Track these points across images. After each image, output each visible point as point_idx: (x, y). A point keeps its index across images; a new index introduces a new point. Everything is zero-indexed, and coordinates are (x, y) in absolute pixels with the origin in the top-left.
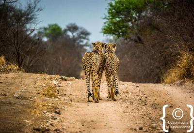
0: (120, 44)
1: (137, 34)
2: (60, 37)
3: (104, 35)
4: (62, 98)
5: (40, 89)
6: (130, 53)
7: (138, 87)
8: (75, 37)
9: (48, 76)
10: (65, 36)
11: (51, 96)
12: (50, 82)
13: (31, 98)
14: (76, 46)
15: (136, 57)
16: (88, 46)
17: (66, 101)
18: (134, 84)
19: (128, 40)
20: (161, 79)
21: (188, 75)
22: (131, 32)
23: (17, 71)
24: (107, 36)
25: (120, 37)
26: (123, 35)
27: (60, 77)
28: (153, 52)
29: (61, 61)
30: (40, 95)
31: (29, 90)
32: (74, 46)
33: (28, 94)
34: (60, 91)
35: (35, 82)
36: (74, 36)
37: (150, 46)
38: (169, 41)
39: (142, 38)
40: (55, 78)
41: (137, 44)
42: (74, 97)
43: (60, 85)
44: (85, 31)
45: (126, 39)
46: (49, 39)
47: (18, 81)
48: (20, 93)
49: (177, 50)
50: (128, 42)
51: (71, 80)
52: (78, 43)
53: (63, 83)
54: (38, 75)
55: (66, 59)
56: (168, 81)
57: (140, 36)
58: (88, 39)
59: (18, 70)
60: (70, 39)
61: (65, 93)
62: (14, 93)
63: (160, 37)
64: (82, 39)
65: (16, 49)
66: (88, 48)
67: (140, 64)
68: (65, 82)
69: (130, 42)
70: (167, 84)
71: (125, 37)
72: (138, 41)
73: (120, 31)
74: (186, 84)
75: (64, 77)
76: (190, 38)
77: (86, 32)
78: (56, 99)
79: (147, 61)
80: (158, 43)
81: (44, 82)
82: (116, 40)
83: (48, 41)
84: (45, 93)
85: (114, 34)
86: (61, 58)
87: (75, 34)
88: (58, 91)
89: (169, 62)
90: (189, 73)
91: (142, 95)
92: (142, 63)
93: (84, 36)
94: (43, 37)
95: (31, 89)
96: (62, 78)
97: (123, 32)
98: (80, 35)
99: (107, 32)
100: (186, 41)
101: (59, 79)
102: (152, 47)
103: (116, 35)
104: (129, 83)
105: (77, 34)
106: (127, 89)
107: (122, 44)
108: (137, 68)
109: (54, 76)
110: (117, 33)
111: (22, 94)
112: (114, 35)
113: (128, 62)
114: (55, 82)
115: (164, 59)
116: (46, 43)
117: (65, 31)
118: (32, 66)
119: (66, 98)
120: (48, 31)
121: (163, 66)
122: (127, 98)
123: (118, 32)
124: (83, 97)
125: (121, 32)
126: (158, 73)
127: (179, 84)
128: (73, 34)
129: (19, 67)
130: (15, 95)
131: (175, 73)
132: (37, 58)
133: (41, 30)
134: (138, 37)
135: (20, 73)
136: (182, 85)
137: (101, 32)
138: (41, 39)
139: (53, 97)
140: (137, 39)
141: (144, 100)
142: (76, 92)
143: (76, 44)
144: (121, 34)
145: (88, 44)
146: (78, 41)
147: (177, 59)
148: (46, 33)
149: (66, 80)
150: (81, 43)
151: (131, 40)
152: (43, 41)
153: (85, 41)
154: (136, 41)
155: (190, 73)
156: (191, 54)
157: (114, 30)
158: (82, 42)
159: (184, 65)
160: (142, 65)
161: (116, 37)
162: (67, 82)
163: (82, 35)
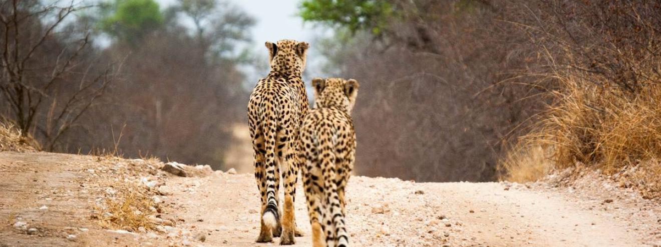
0: (360, 56)
1: (415, 20)
2: (155, 33)
3: (303, 26)
4: (173, 232)
5: (100, 204)
6: (392, 84)
7: (421, 193)
8: (205, 34)
9: (122, 163)
10: (169, 28)
11: (136, 226)
12: (129, 180)
13: (71, 231)
14: (210, 62)
15: (414, 97)
16: (250, 62)
17: (186, 242)
18: (408, 183)
19: (387, 40)
20: (498, 168)
21: (586, 152)
22: (394, 14)
23: (18, 148)
24: (315, 26)
25: (358, 32)
26: (367, 24)
27: (162, 164)
28: (472, 79)
29: (159, 115)
30: (101, 223)
31: (63, 205)
32: (202, 62)
33: (60, 218)
34: (163, 209)
35: (81, 182)
36: (201, 31)
37: (461, 58)
38: (521, 41)
39: (434, 34)
40: (145, 166)
41: (418, 54)
42: (212, 227)
43: (162, 189)
44: (238, 13)
45: (379, 37)
46: (116, 39)
47: (23, 178)
48: (33, 216)
49: (548, 69)
50: (387, 47)
51: (201, 174)
52: (217, 54)
53: (173, 185)
54: (90, 159)
55: (174, 108)
56: (521, 173)
57: (426, 26)
58: (249, 40)
59: (22, 142)
60: (188, 39)
61: (181, 214)
62: (15, 216)
63: (491, 29)
64: (229, 41)
65: (12, 74)
66: (249, 70)
67: (426, 121)
68: (181, 179)
69: (393, 49)
70: (515, 184)
71: (376, 31)
72: (421, 43)
73: (358, 10)
74: (580, 182)
75: (174, 164)
76: (590, 31)
77: (242, 14)
78: (152, 234)
79: (451, 110)
80: (486, 48)
81: (110, 181)
82: (344, 41)
83: (113, 46)
84: (116, 215)
85: (337, 19)
86: (158, 104)
87: (203, 23)
88: (159, 211)
89: (524, 113)
90: (587, 146)
91: (434, 219)
92: (432, 116)
93: (235, 29)
94: (96, 33)
95: (70, 203)
96: (168, 169)
97: (368, 16)
98: (222, 25)
99: (313, 13)
100: (577, 40)
101: (160, 172)
102: (467, 61)
103: (344, 23)
104: (392, 180)
105: (213, 22)
106: (386, 201)
107: (365, 55)
108: (418, 132)
109: (140, 161)
110: (348, 19)
111: (39, 220)
112: (338, 25)
113: (388, 114)
114: (145, 181)
115: (508, 102)
116: (106, 53)
117: (172, 12)
118: (67, 128)
119: (184, 232)
120: (112, 15)
121: (503, 124)
122: (386, 229)
123: (352, 12)
124: (242, 228)
125: (362, 15)
126: (488, 149)
127: (557, 184)
128: (197, 23)
129: (25, 133)
130: (19, 224)
131: (545, 146)
132: (82, 104)
133: (88, 12)
134: (421, 31)
135: (30, 152)
136: (566, 185)
137: (296, 15)
138: (91, 42)
139: (142, 229)
140: (416, 35)
141: (441, 234)
142: (219, 211)
143: (208, 55)
144: (361, 19)
145: (249, 56)
146: (215, 47)
147: (550, 100)
148: (105, 22)
149: (181, 174)
150: (227, 55)
151: (397, 40)
152: (98, 48)
153: (239, 47)
154: (412, 44)
155: (593, 147)
156: (594, 82)
157: (338, 8)
158: (230, 48)
159: (571, 119)
160: (434, 124)
161: (346, 30)
162: (186, 180)
163: (227, 27)
